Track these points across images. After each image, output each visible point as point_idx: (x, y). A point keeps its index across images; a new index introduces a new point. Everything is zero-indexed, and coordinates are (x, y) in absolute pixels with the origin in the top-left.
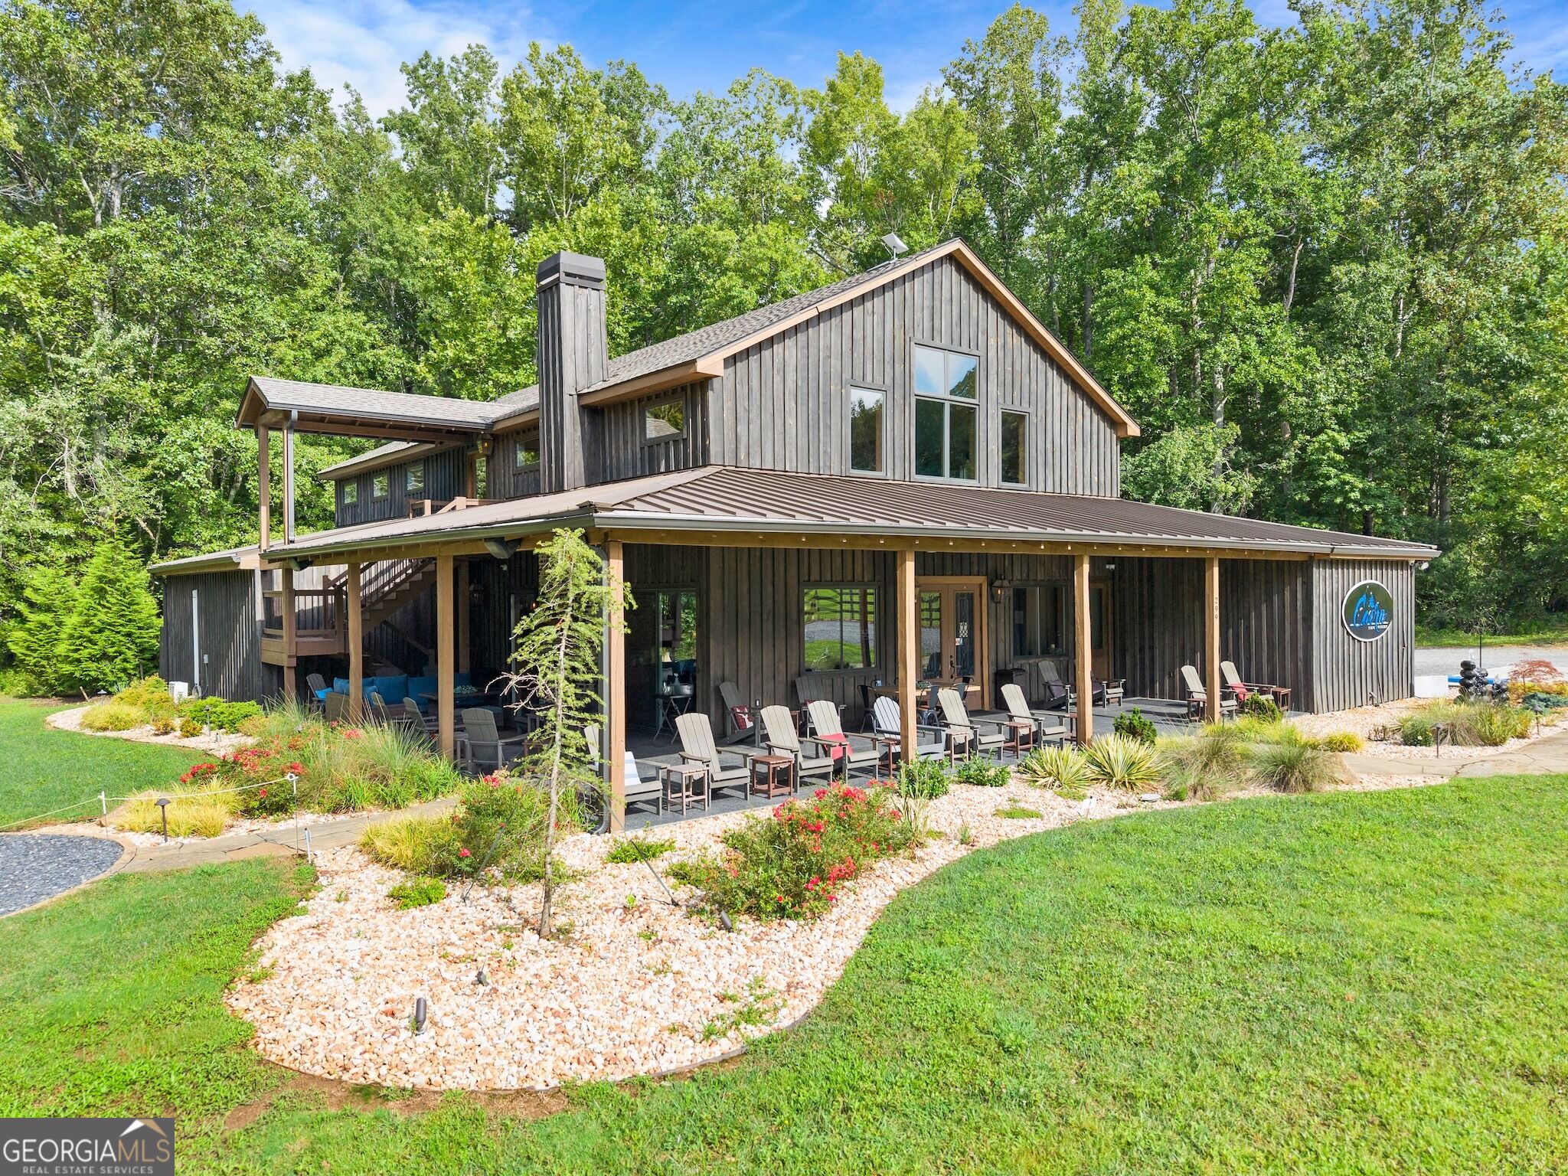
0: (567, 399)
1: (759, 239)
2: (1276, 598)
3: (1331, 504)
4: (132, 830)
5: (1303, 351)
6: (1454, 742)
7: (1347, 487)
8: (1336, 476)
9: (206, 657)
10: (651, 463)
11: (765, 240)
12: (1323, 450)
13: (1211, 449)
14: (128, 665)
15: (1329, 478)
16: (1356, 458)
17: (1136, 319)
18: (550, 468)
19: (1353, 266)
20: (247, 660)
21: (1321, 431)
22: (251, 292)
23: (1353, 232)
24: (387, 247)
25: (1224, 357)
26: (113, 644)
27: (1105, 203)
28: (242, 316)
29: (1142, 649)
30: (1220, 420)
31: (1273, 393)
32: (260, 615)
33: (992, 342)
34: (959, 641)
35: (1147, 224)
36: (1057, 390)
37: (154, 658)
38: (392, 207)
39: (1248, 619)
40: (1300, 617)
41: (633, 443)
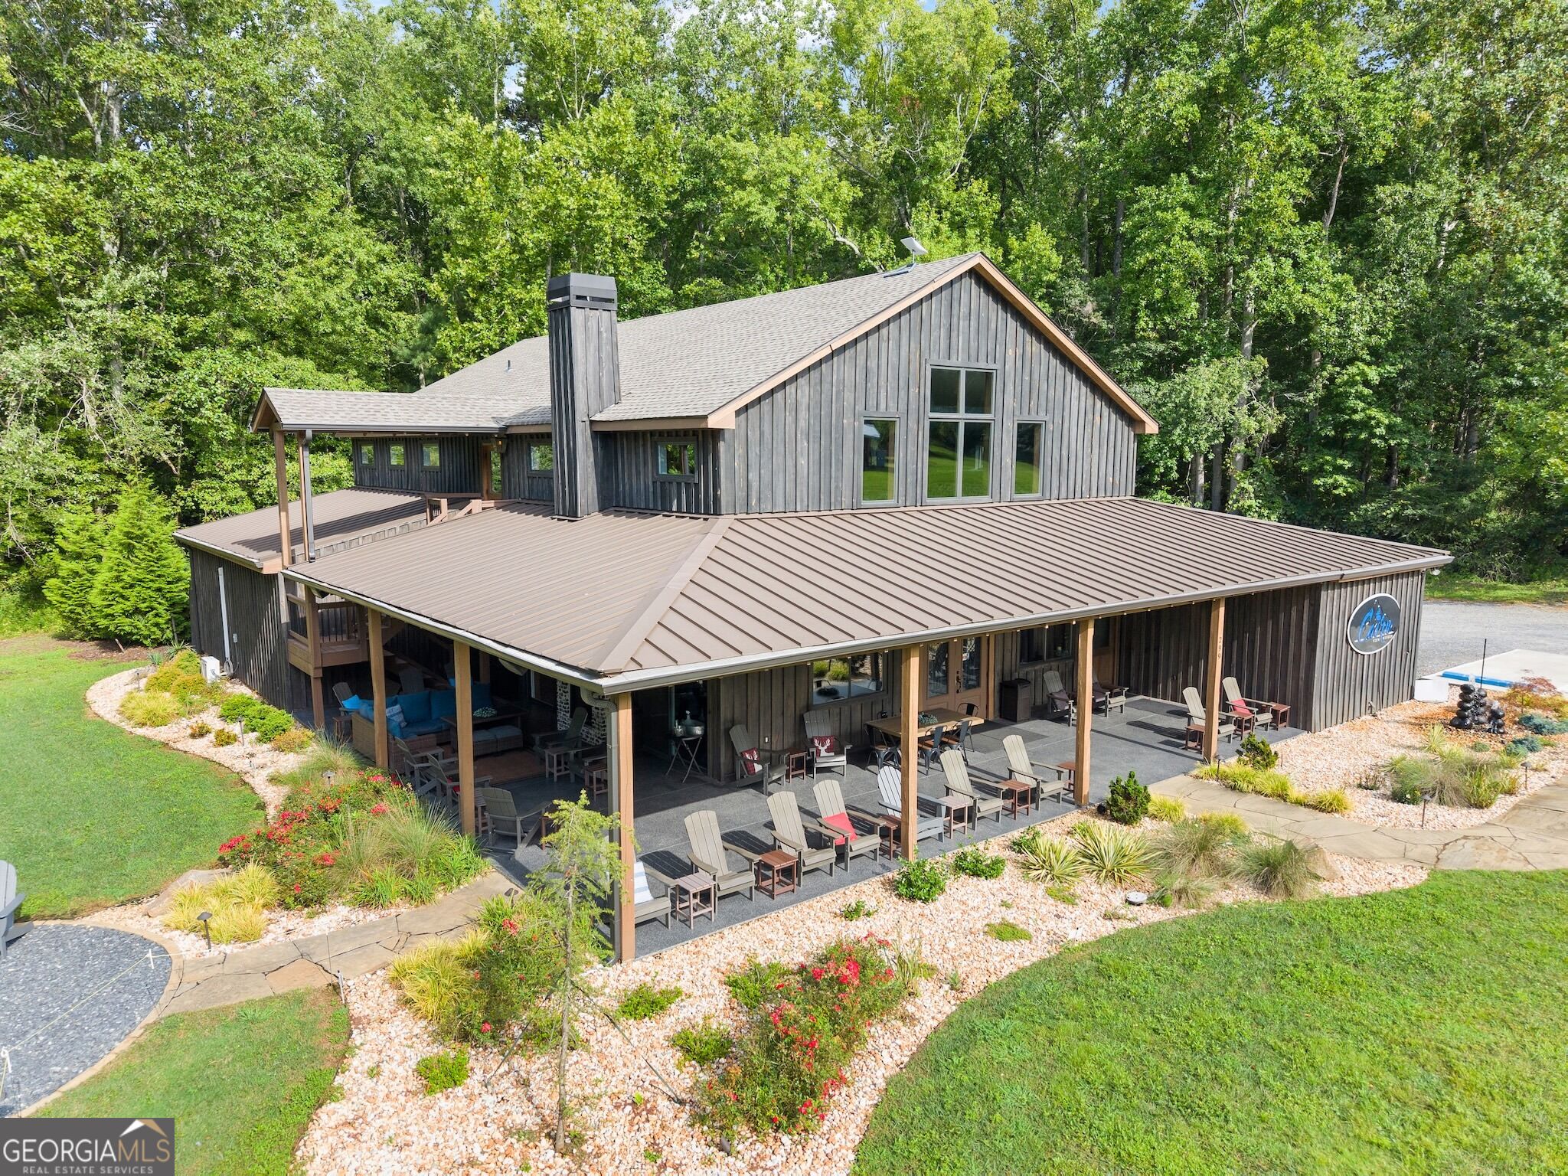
0: (579, 426)
1: (778, 153)
2: (1282, 616)
3: (1355, 439)
4: (177, 928)
5: (1339, 277)
6: (1441, 802)
7: (1373, 422)
8: (1363, 410)
9: (235, 636)
10: (663, 498)
11: (785, 153)
12: (1352, 383)
13: (1236, 383)
14: (161, 621)
15: (1355, 411)
16: (1385, 393)
17: (1168, 243)
18: (564, 487)
19: (1399, 187)
20: (274, 655)
21: (1351, 361)
22: (258, 217)
23: (1404, 146)
24: (394, 154)
25: (1258, 282)
26: (144, 600)
27: (1143, 111)
28: (251, 245)
29: (1147, 650)
30: (1248, 345)
31: (1306, 322)
32: (285, 618)
33: (1010, 352)
34: (966, 656)
35: (1185, 140)
36: (1075, 394)
37: (185, 610)
38: (398, 108)
39: (1254, 634)
40: (1304, 638)
41: (646, 475)
